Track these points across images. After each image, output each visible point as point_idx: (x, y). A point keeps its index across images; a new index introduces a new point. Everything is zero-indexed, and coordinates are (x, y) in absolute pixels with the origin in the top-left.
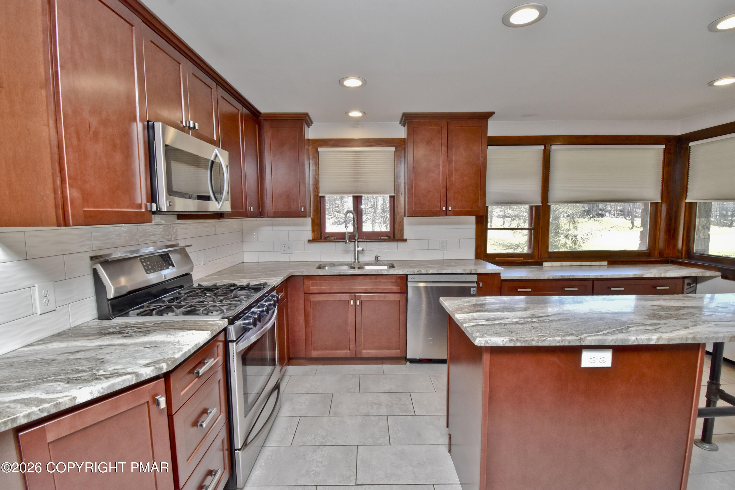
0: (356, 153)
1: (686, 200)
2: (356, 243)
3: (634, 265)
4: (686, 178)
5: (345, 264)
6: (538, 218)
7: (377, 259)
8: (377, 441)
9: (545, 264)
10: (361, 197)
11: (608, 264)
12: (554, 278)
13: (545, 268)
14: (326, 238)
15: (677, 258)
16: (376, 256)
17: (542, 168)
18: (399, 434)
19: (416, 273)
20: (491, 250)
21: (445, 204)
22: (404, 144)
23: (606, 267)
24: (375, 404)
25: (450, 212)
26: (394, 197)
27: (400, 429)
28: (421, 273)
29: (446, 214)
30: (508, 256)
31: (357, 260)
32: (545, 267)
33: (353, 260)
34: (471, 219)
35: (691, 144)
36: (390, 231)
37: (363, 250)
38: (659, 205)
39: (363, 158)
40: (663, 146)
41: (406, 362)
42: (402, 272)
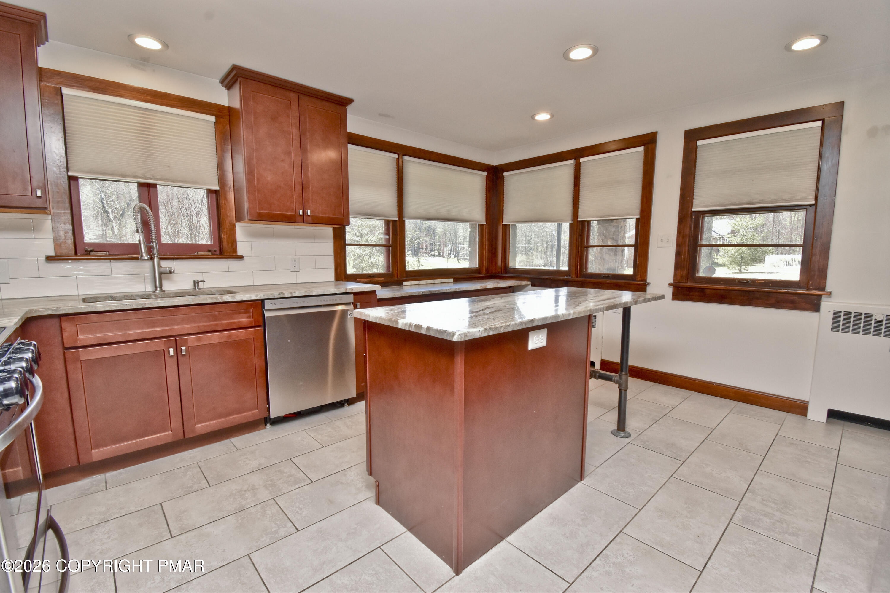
0: (144, 112)
1: (502, 222)
2: (156, 260)
3: (469, 281)
4: (502, 204)
5: (138, 296)
6: (395, 234)
7: (196, 284)
8: (277, 535)
9: (405, 283)
10: (155, 186)
11: (454, 281)
12: (424, 294)
13: (405, 288)
14: (88, 252)
15: (499, 273)
16: (194, 281)
17: (396, 179)
18: (304, 513)
19: (276, 297)
20: (350, 270)
21: (301, 206)
22: (229, 115)
23: (453, 283)
24: (246, 491)
25: (308, 217)
26: (216, 192)
27: (301, 506)
28: (284, 296)
29: (304, 220)
30: (369, 276)
31: (158, 289)
32: (405, 286)
33: (153, 289)
34: (328, 230)
35: (505, 174)
36: (212, 243)
37: (170, 272)
38: (485, 226)
39: (158, 123)
40: (485, 174)
41: (266, 425)
42: (256, 296)
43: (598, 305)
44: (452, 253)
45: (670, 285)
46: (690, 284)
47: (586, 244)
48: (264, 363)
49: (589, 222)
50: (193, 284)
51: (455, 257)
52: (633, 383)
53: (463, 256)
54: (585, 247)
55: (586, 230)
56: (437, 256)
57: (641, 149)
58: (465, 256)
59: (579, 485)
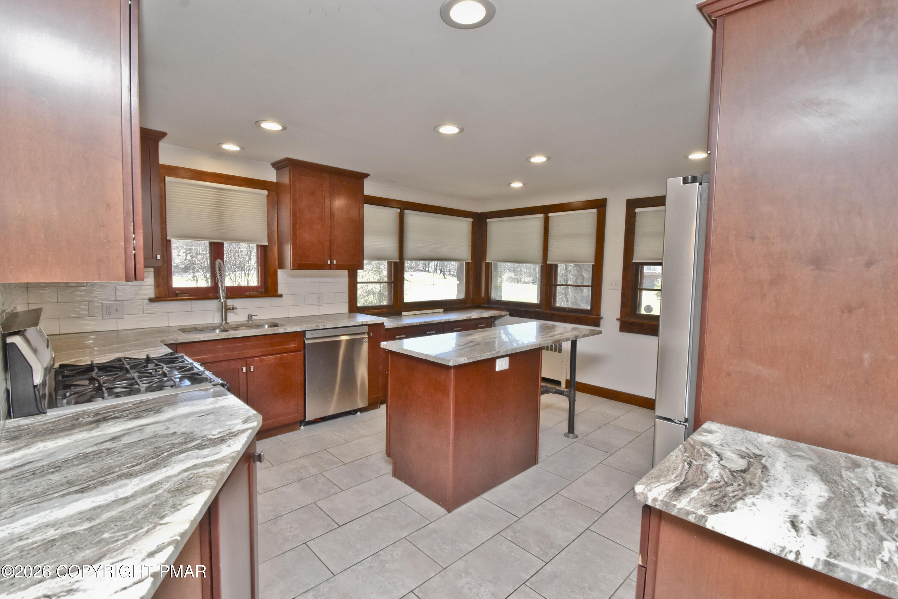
1: (486, 261)
2: (222, 299)
3: (457, 311)
4: (485, 245)
7: (250, 318)
8: (329, 493)
9: (404, 314)
10: (222, 244)
11: (444, 311)
12: (420, 324)
13: (403, 318)
14: (176, 295)
15: (482, 304)
16: (249, 316)
18: (344, 481)
19: (313, 329)
20: (360, 303)
21: (330, 258)
22: (277, 189)
23: (443, 313)
24: (300, 468)
25: (334, 265)
26: (264, 247)
27: (341, 477)
28: (319, 328)
29: (331, 267)
30: (375, 308)
31: (224, 321)
32: (404, 316)
33: (221, 321)
34: (345, 273)
35: (488, 220)
36: (260, 285)
37: (233, 309)
38: (470, 264)
39: (228, 198)
40: (471, 220)
41: (301, 426)
42: (300, 329)
43: (546, 341)
44: (438, 268)
45: (618, 319)
46: (633, 320)
47: (553, 283)
48: (303, 379)
49: (556, 266)
50: (247, 316)
51: (441, 272)
52: (580, 397)
53: (449, 272)
54: (553, 285)
55: (554, 271)
56: (422, 271)
57: (595, 210)
58: (451, 271)
59: (534, 468)
